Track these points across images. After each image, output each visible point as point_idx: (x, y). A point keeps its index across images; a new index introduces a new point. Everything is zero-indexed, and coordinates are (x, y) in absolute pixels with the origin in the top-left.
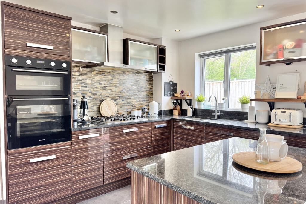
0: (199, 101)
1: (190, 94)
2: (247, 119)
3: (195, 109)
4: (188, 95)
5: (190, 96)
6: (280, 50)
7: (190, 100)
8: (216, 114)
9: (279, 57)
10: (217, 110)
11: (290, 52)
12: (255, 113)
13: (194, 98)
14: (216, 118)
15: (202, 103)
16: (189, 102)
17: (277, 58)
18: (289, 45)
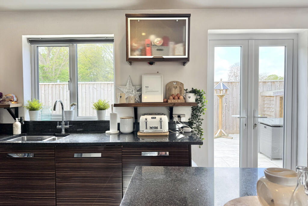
0: (32, 109)
1: (15, 99)
2: (109, 130)
3: (25, 122)
4: (12, 100)
5: (15, 102)
6: (149, 46)
7: (16, 109)
8: (63, 127)
9: (147, 54)
10: (65, 122)
11: (158, 50)
12: (118, 121)
13: (23, 104)
14: (63, 132)
15: (39, 112)
16: (13, 111)
17: (146, 55)
18: (157, 42)
